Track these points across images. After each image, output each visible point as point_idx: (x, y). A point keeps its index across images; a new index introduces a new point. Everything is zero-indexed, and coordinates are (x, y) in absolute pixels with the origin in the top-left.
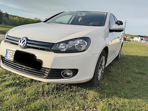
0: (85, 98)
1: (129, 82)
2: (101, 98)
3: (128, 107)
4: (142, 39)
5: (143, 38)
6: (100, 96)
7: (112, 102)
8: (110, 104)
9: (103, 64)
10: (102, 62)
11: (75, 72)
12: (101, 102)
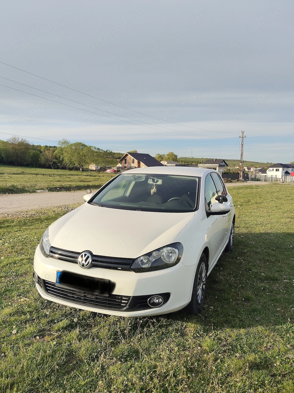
0: (183, 335)
1: (248, 300)
2: (206, 331)
3: (244, 340)
4: (287, 173)
5: (290, 170)
6: (204, 329)
7: (223, 335)
8: (220, 339)
9: (203, 275)
10: (201, 274)
11: (166, 296)
12: (207, 338)
